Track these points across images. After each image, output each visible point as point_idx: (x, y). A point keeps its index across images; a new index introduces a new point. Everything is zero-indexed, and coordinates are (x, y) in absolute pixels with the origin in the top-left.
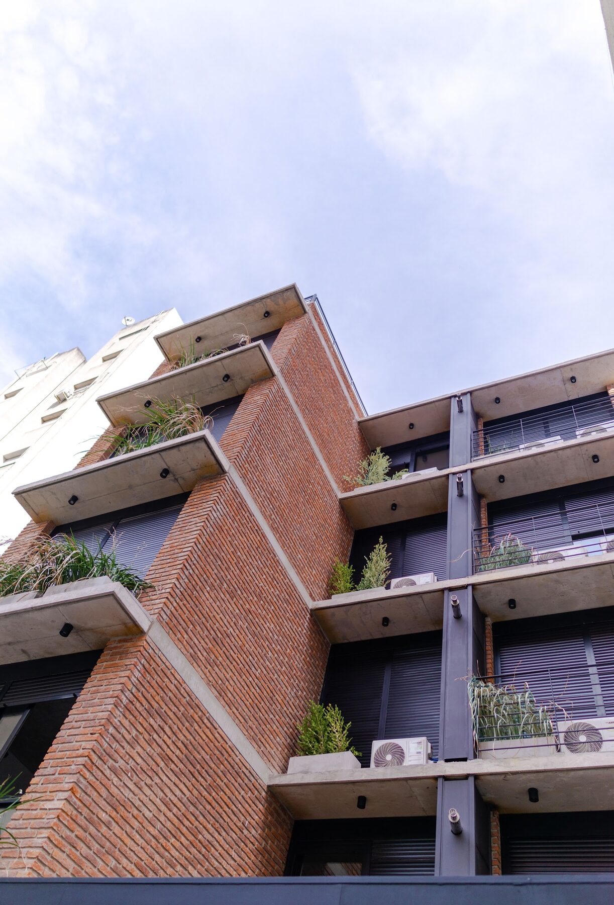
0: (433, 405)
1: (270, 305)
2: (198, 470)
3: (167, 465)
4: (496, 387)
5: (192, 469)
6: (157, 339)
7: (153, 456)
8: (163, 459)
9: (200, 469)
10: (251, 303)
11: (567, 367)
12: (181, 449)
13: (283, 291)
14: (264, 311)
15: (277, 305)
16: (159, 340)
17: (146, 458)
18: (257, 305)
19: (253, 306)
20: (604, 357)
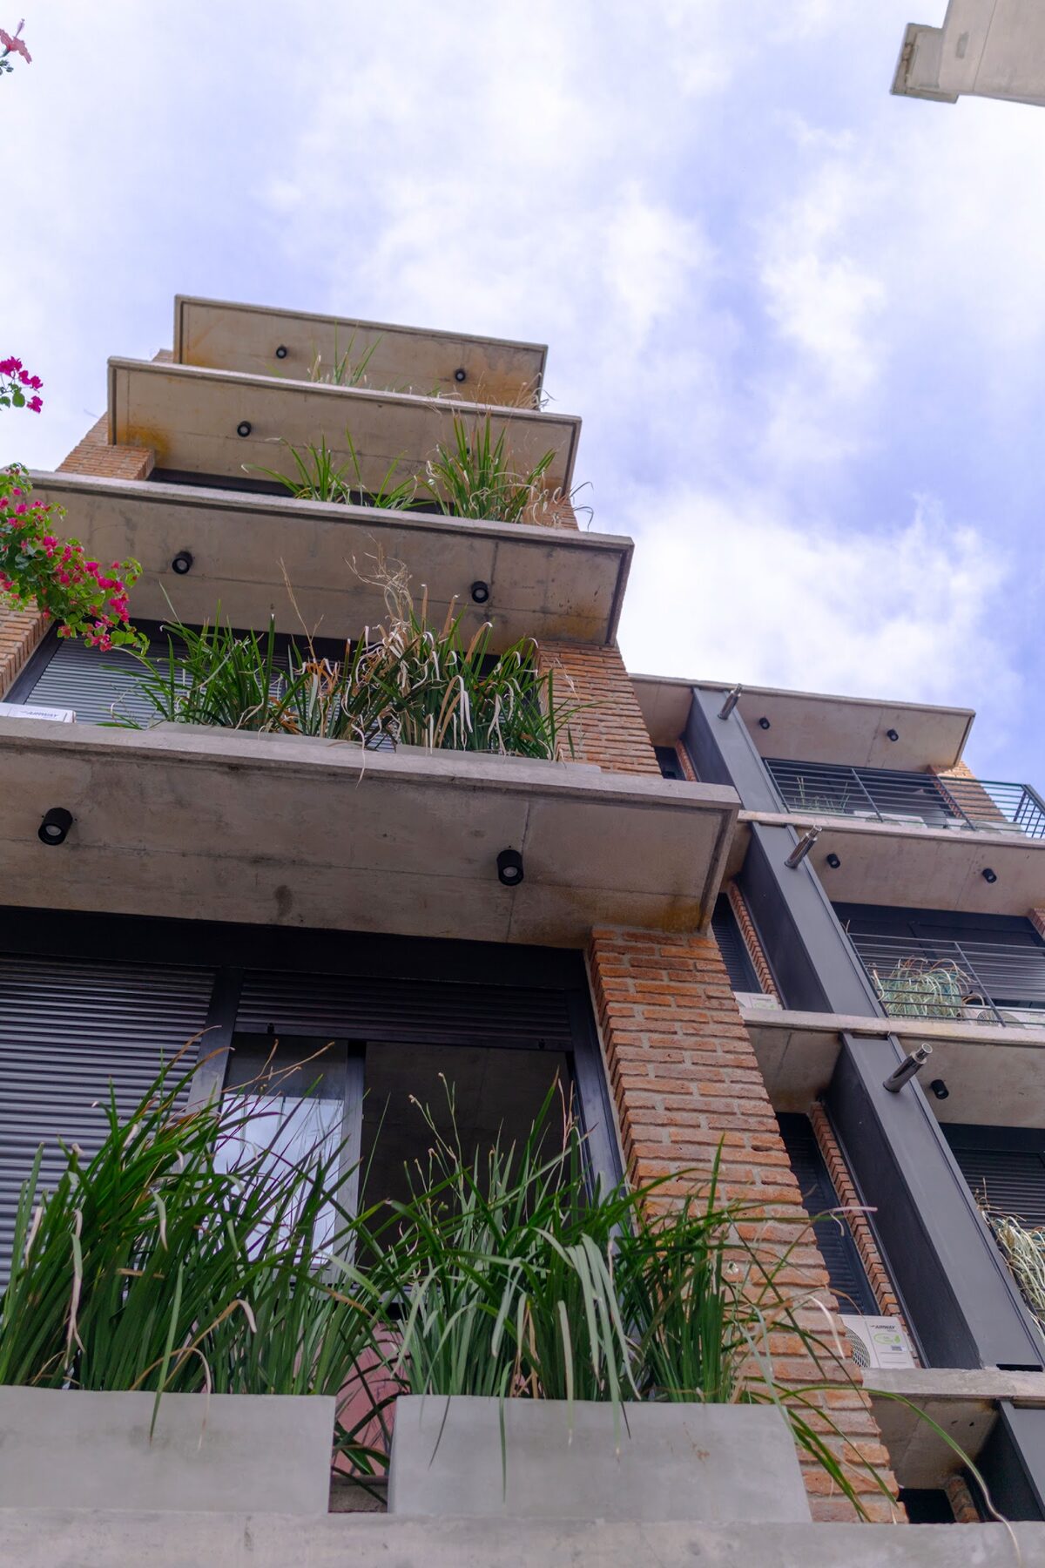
0: (654, 688)
1: (476, 363)
2: (555, 616)
3: (492, 576)
4: (774, 699)
5: (542, 608)
6: (183, 304)
7: (477, 543)
8: (495, 558)
9: (560, 616)
10: (440, 337)
11: (893, 711)
12: (554, 554)
13: (518, 348)
14: (458, 367)
15: (490, 367)
16: (185, 307)
17: (458, 539)
18: (451, 347)
19: (442, 344)
20: (952, 717)
